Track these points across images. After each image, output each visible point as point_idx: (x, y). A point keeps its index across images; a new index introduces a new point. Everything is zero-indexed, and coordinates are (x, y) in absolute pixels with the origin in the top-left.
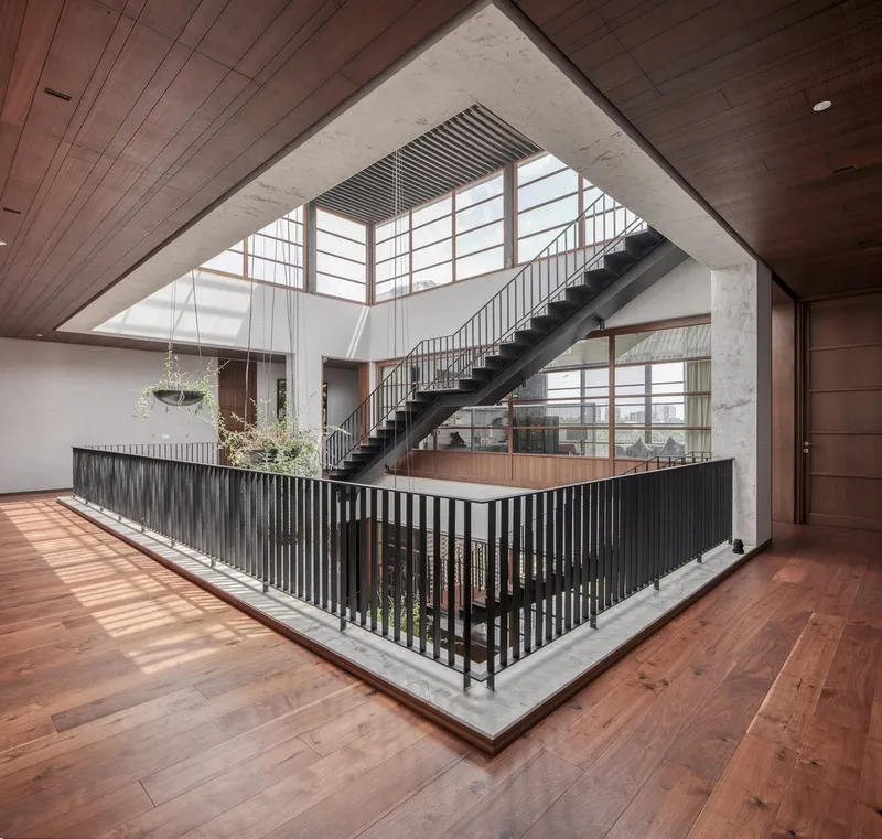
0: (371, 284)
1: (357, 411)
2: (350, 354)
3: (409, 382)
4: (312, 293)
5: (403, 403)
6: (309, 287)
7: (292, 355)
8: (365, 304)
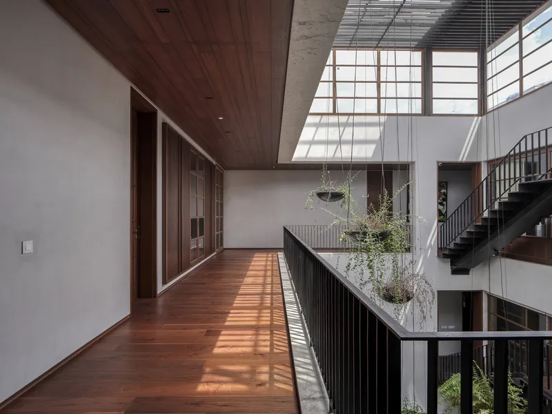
0: (482, 98)
1: (467, 199)
2: (463, 157)
3: (523, 175)
4: (429, 115)
5: (506, 195)
6: (427, 109)
7: (413, 163)
8: (477, 115)
